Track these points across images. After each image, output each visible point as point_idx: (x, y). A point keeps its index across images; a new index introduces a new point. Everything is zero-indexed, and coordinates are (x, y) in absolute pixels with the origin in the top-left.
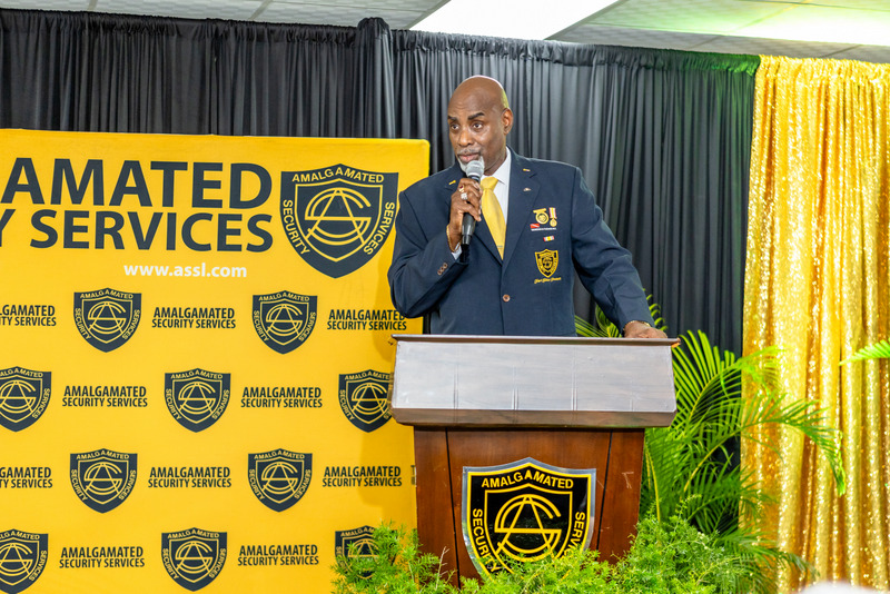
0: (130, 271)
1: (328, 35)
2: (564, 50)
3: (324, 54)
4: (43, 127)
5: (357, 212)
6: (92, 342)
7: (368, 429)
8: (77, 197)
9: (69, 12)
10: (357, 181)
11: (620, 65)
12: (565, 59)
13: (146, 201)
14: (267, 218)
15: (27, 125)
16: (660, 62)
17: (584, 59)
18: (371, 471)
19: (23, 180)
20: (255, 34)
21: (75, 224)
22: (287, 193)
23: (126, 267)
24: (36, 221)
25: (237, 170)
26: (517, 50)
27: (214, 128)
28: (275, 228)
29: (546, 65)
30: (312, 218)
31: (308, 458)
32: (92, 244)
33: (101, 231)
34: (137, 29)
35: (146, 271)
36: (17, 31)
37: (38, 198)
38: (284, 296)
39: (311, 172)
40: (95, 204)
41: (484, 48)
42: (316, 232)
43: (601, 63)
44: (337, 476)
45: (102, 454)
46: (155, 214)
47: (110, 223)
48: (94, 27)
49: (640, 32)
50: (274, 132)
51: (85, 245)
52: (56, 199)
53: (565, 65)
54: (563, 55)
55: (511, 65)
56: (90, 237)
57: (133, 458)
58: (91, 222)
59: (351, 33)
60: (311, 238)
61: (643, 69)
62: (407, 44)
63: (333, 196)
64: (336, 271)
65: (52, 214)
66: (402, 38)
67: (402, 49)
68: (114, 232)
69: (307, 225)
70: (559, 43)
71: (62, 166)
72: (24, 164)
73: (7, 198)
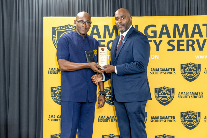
0: (197, 57)
4: (169, 15)
6: (186, 79)
8: (181, 35)
13: (201, 36)
19: (165, 31)
21: (180, 44)
23: (196, 56)
24: (169, 43)
32: (186, 49)
33: (188, 46)
35: (202, 57)
37: (169, 36)
40: (186, 37)
45: (190, 112)
46: (204, 40)
47: (191, 43)
51: (183, 50)
52: (174, 36)
56: (185, 47)
57: (199, 113)
58: (185, 43)
65: (173, 41)
68: (192, 46)
71: (176, 26)
72: (165, 26)
73: (160, 37)
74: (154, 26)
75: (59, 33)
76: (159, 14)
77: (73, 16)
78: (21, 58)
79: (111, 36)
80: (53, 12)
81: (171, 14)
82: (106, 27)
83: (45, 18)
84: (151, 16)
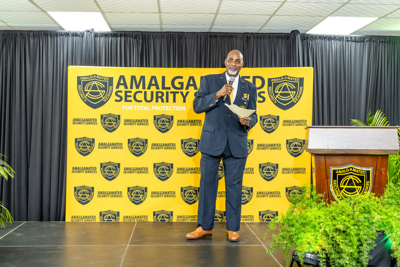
1: (281, 36)
2: (355, 37)
3: (280, 42)
4: (197, 67)
5: (291, 90)
7: (295, 156)
9: (204, 32)
10: (291, 80)
11: (374, 41)
12: (356, 41)
14: (264, 92)
15: (192, 67)
16: (387, 40)
17: (362, 40)
18: (296, 169)
19: (191, 83)
20: (259, 36)
22: (270, 85)
25: (254, 78)
26: (341, 39)
27: (247, 66)
28: (266, 95)
29: (350, 42)
30: (277, 92)
31: (277, 165)
34: (224, 37)
36: (189, 38)
37: (196, 88)
38: (269, 116)
39: (277, 78)
41: (330, 38)
42: (279, 96)
43: (368, 41)
44: (286, 171)
48: (211, 36)
49: (380, 31)
50: (265, 66)
53: (356, 42)
54: (355, 39)
55: (339, 43)
59: (288, 35)
60: (277, 98)
61: (381, 43)
62: (305, 38)
63: (283, 85)
64: (285, 108)
66: (304, 36)
67: (304, 39)
69: (276, 94)
70: (354, 35)
72: (192, 78)
73: (187, 88)
74: (181, 77)
75: (85, 83)
76: (186, 67)
77: (99, 66)
78: (44, 107)
79: (137, 87)
80: (79, 61)
81: (199, 66)
82: (133, 78)
83: (70, 67)
84: (179, 67)
